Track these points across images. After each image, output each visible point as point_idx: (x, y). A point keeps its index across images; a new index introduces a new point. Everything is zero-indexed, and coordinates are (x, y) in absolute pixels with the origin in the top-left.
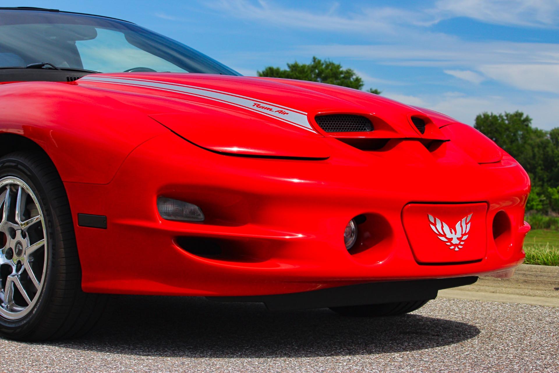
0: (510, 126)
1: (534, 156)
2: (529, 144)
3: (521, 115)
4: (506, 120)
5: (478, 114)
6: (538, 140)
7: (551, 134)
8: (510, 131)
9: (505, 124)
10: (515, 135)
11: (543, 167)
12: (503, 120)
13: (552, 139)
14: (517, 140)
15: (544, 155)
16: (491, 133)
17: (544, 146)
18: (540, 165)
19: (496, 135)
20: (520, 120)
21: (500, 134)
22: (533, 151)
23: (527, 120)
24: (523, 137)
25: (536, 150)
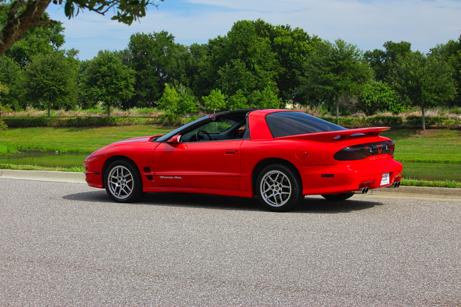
0: (158, 42)
1: (178, 66)
2: (173, 57)
3: (166, 33)
4: (154, 38)
5: (132, 34)
6: (181, 54)
7: (191, 49)
8: (157, 47)
9: (154, 42)
10: (161, 50)
11: (186, 75)
12: (152, 38)
13: (192, 52)
14: (163, 53)
15: (186, 65)
16: (143, 49)
17: (186, 58)
18: (183, 73)
19: (147, 50)
20: (165, 37)
21: (151, 49)
22: (177, 62)
23: (171, 37)
24: (169, 51)
25: (180, 61)
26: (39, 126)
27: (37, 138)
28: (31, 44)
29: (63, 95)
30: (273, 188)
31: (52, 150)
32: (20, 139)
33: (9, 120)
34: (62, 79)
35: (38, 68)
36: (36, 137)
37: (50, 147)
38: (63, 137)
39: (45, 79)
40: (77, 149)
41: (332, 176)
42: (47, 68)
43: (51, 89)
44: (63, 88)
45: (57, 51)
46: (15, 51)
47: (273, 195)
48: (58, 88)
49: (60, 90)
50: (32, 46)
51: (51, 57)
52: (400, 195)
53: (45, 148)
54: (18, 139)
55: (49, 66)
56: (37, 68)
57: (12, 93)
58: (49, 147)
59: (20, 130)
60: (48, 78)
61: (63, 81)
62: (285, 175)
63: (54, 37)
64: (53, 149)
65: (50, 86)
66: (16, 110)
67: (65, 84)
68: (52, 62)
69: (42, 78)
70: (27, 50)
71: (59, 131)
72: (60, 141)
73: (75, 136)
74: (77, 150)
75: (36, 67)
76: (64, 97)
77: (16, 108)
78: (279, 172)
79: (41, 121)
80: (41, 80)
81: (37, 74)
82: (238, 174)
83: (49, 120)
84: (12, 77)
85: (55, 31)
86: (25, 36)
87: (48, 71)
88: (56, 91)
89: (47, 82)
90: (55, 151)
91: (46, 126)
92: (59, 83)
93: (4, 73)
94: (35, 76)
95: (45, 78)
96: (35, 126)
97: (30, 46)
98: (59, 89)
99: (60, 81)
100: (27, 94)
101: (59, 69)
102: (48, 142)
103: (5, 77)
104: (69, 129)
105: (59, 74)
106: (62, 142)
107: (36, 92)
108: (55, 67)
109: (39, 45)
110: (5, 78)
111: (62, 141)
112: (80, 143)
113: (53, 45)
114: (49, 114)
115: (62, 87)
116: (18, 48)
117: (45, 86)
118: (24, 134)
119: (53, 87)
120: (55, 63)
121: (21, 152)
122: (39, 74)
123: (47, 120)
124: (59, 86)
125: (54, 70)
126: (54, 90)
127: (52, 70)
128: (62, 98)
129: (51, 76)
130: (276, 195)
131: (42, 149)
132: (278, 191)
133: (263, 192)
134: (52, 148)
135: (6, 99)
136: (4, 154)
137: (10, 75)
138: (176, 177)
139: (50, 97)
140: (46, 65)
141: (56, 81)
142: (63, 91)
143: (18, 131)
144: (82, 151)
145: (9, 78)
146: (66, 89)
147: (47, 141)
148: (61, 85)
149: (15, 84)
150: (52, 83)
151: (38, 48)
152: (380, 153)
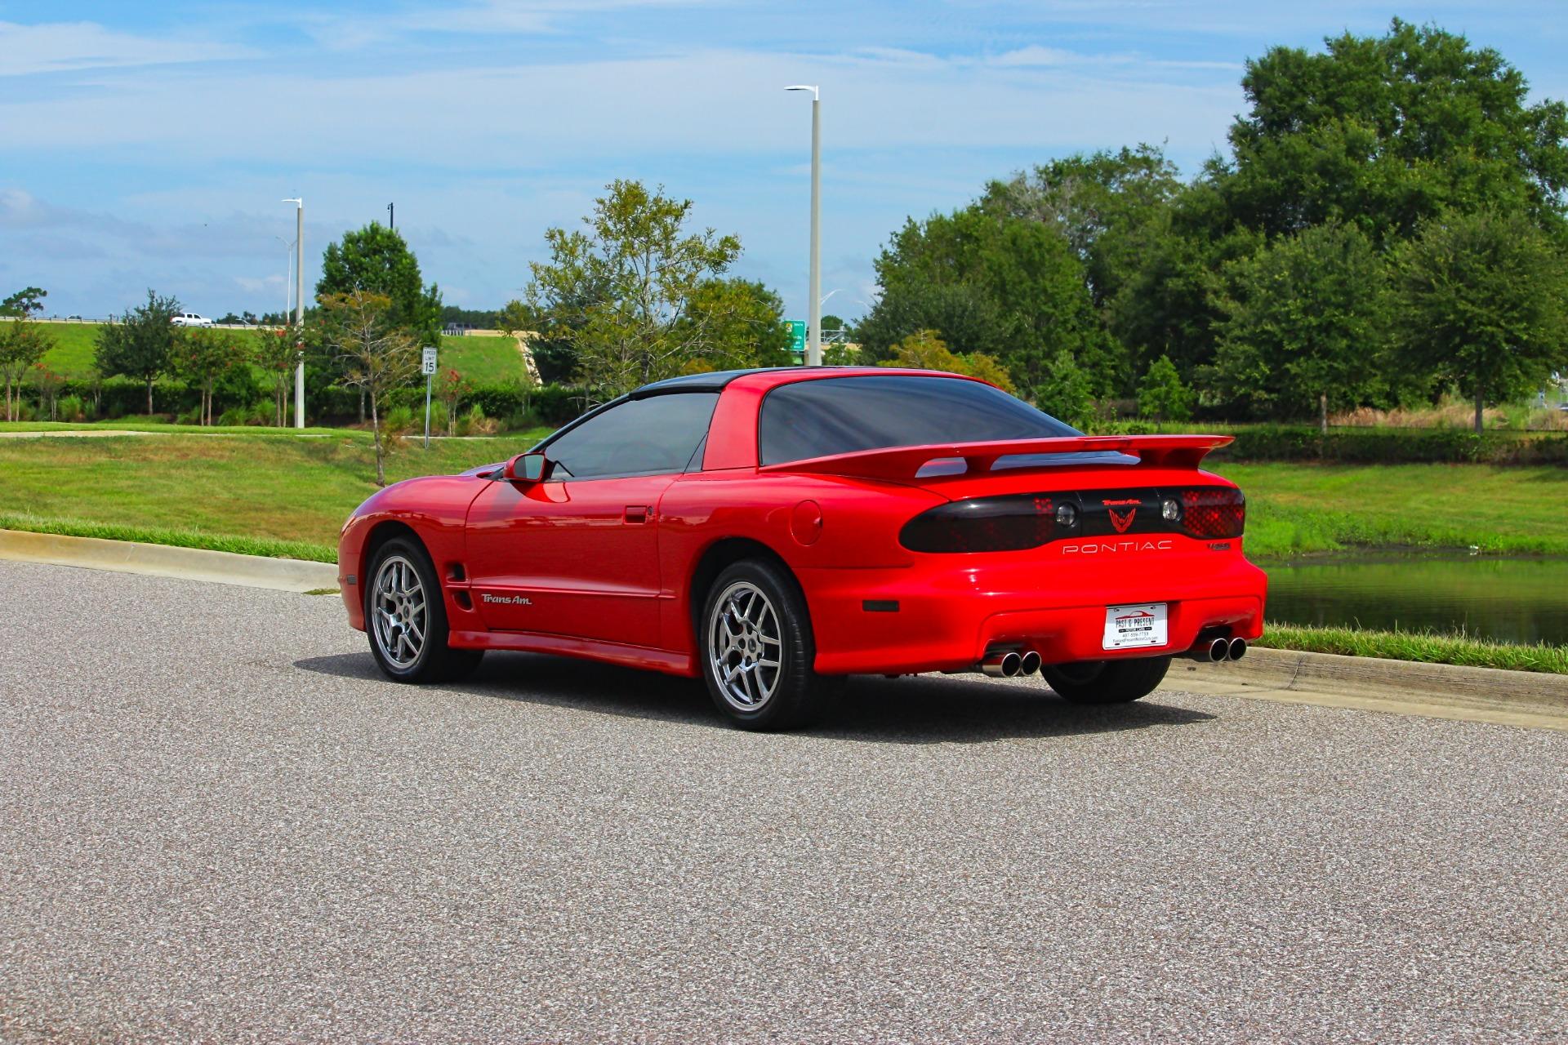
26: (1444, 459)
27: (1426, 502)
28: (1456, 177)
29: (1529, 356)
30: (742, 643)
31: (1459, 543)
32: (1369, 501)
33: (1347, 436)
34: (1522, 299)
35: (1440, 260)
36: (1426, 496)
37: (1455, 532)
38: (1511, 501)
39: (1462, 298)
40: (1540, 539)
41: (891, 605)
42: (1473, 262)
43: (1481, 332)
44: (1525, 329)
45: (1555, 204)
46: (1401, 201)
47: (743, 668)
48: (1507, 331)
49: (1513, 340)
50: (1460, 186)
51: (1487, 224)
52: (1371, 693)
53: (1436, 535)
54: (1362, 501)
55: (1479, 253)
56: (1437, 259)
57: (1358, 345)
58: (1452, 533)
59: (1378, 473)
60: (1472, 295)
61: (1526, 304)
62: (768, 603)
63: (1541, 158)
64: (1462, 540)
65: (1481, 323)
66: (1403, 404)
67: (1531, 317)
68: (1489, 243)
69: (1453, 295)
70: (1441, 199)
71: (1508, 475)
72: (1496, 513)
73: (1552, 498)
74: (1541, 545)
75: (1432, 258)
76: (1528, 361)
77: (1401, 398)
78: (757, 591)
79: (1449, 444)
80: (1448, 301)
81: (1433, 281)
82: (651, 593)
83: (1476, 441)
84: (1357, 289)
85: (1547, 137)
86: (1440, 152)
87: (1477, 270)
88: (1499, 342)
89: (1469, 307)
90: (1467, 548)
91: (1464, 459)
92: (1509, 314)
93: (1332, 277)
94: (1431, 289)
95: (1463, 294)
96: (1428, 461)
97: (1453, 184)
98: (1511, 332)
99: (1514, 307)
100: (1404, 349)
101: (1509, 263)
102: (1456, 514)
103: (1337, 288)
104: (1538, 473)
105: (1512, 281)
106: (1500, 517)
107: (1433, 343)
108: (1499, 256)
109: (1483, 181)
110: (1335, 293)
111: (1502, 512)
112: (1560, 522)
113: (1543, 185)
114: (1479, 417)
115: (1520, 330)
116: (1412, 191)
117: (1463, 324)
118: (1387, 487)
119: (1489, 328)
120: (1499, 243)
121: (1345, 547)
122: (1439, 281)
123: (1468, 439)
124: (1509, 322)
125: (1496, 268)
126: (1492, 336)
127: (1490, 269)
128: (1520, 365)
129: (1487, 289)
130: (748, 669)
131: (1428, 537)
132: (754, 657)
133: (718, 657)
134: (1460, 535)
135: (1335, 365)
136: (1277, 553)
137: (1353, 282)
138: (518, 600)
139: (1479, 362)
140: (1468, 252)
141: (1501, 307)
142: (1526, 341)
143: (1369, 474)
144: (1556, 550)
145: (1348, 294)
146: (1535, 336)
147: (1453, 510)
148: (1519, 320)
149: (1372, 313)
150: (1484, 311)
151: (1483, 194)
152: (1124, 529)
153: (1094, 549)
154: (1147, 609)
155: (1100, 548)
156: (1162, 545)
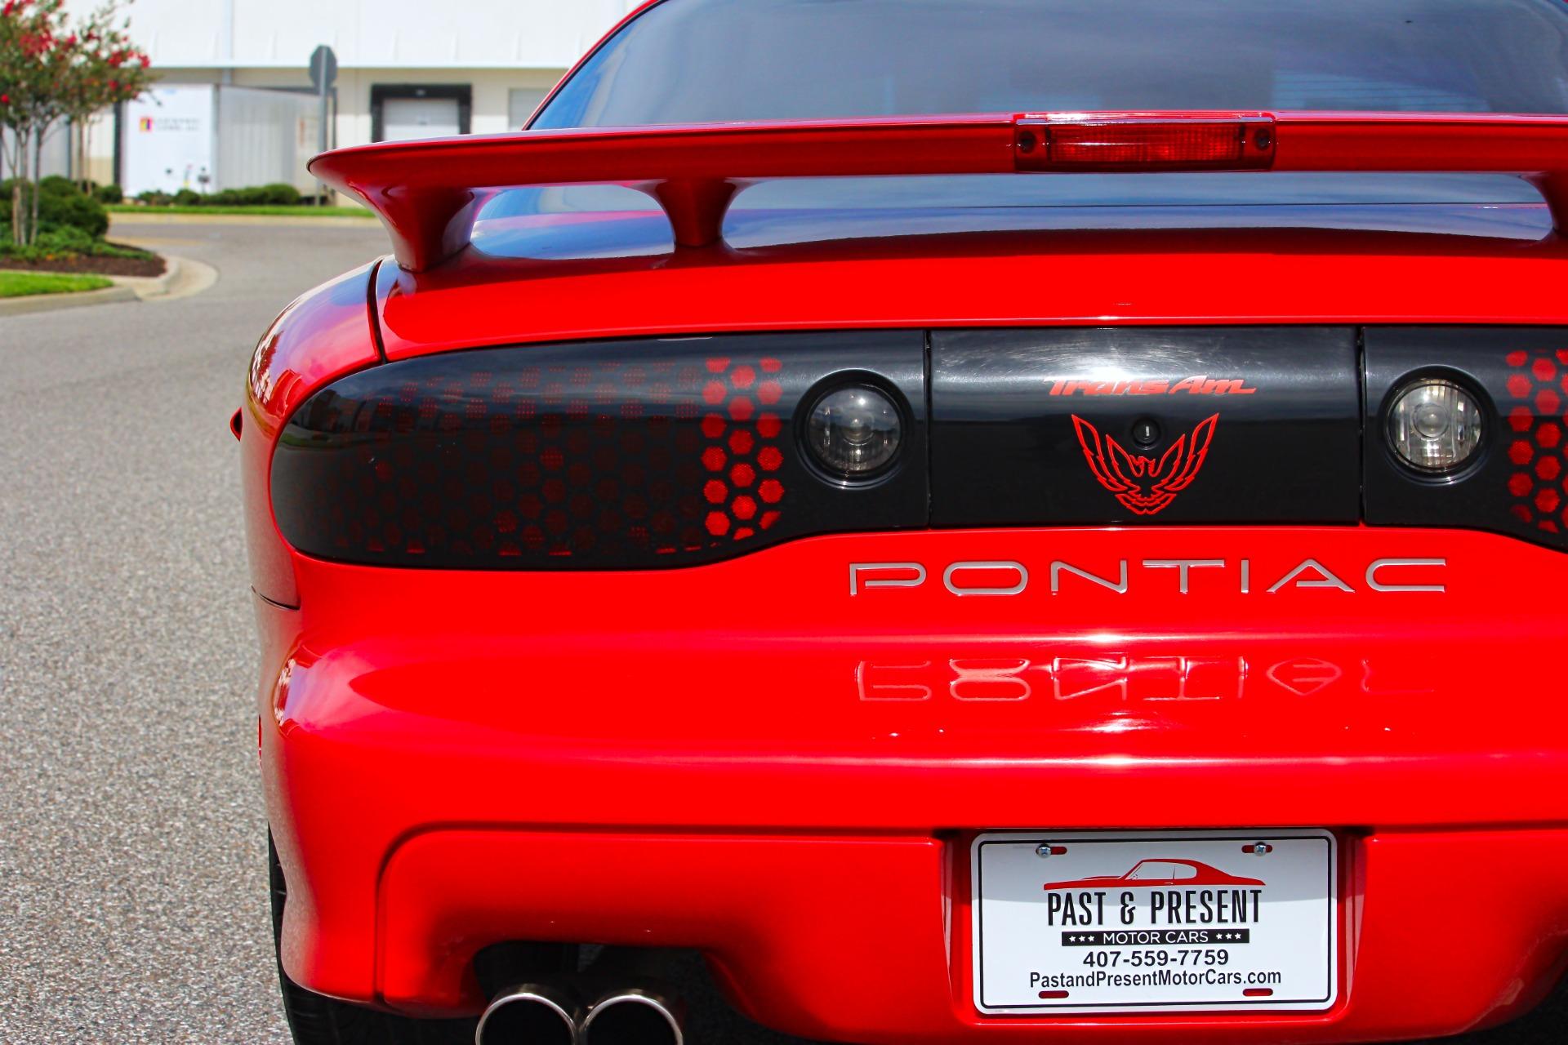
152: (1159, 500)
153: (1011, 579)
154: (1225, 857)
155: (1039, 578)
156: (1382, 576)
